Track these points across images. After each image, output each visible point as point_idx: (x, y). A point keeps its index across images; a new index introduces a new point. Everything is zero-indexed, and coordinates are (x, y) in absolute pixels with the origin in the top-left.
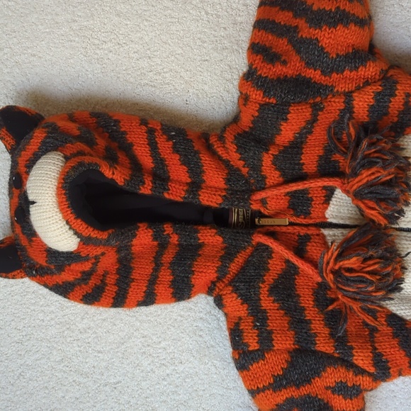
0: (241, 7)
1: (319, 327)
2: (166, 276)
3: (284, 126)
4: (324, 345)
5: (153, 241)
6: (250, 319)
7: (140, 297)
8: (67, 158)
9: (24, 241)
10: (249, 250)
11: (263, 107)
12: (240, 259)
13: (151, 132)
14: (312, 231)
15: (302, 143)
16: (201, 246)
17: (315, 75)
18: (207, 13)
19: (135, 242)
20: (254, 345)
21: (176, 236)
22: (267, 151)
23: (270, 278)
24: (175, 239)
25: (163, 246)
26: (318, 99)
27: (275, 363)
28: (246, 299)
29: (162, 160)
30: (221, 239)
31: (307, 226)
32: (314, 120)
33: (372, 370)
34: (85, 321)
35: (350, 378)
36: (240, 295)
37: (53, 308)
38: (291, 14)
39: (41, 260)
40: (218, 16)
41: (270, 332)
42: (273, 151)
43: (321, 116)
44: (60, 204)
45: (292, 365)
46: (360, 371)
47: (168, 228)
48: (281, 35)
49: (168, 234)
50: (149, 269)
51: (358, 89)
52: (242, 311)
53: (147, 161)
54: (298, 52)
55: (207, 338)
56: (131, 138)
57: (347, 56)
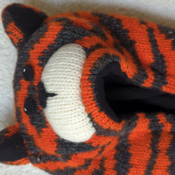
2: (163, 162)
5: (148, 129)
21: (169, 124)
24: (168, 127)
29: (162, 56)
47: (162, 118)
49: (162, 123)
50: (147, 155)
53: (148, 57)
56: (133, 36)
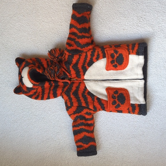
0: (66, 34)
1: (83, 101)
2: (52, 92)
3: (73, 59)
4: (84, 105)
5: (49, 85)
6: (69, 100)
7: (47, 97)
8: (29, 68)
9: (22, 86)
10: (69, 86)
11: (69, 56)
12: (66, 88)
13: (48, 62)
14: (82, 81)
15: (78, 63)
16: (59, 85)
17: (79, 48)
18: (59, 36)
19: (45, 85)
20: (69, 105)
22: (70, 65)
23: (72, 91)
24: (53, 84)
25: (51, 86)
26: (80, 53)
27: (74, 109)
28: (68, 96)
30: (63, 84)
31: (80, 80)
32: (80, 58)
33: (93, 109)
34: (36, 104)
35: (89, 111)
36: (66, 95)
37: (29, 101)
38: (74, 36)
39: (25, 90)
40: (62, 36)
41: (73, 102)
42: (72, 65)
43: (81, 57)
44: (28, 77)
45: (77, 109)
46: (91, 110)
47: (52, 82)
48: (72, 41)
50: (48, 91)
51: (88, 51)
52: (67, 98)
54: (76, 44)
55: (62, 106)
56: (43, 63)
57: (85, 44)
